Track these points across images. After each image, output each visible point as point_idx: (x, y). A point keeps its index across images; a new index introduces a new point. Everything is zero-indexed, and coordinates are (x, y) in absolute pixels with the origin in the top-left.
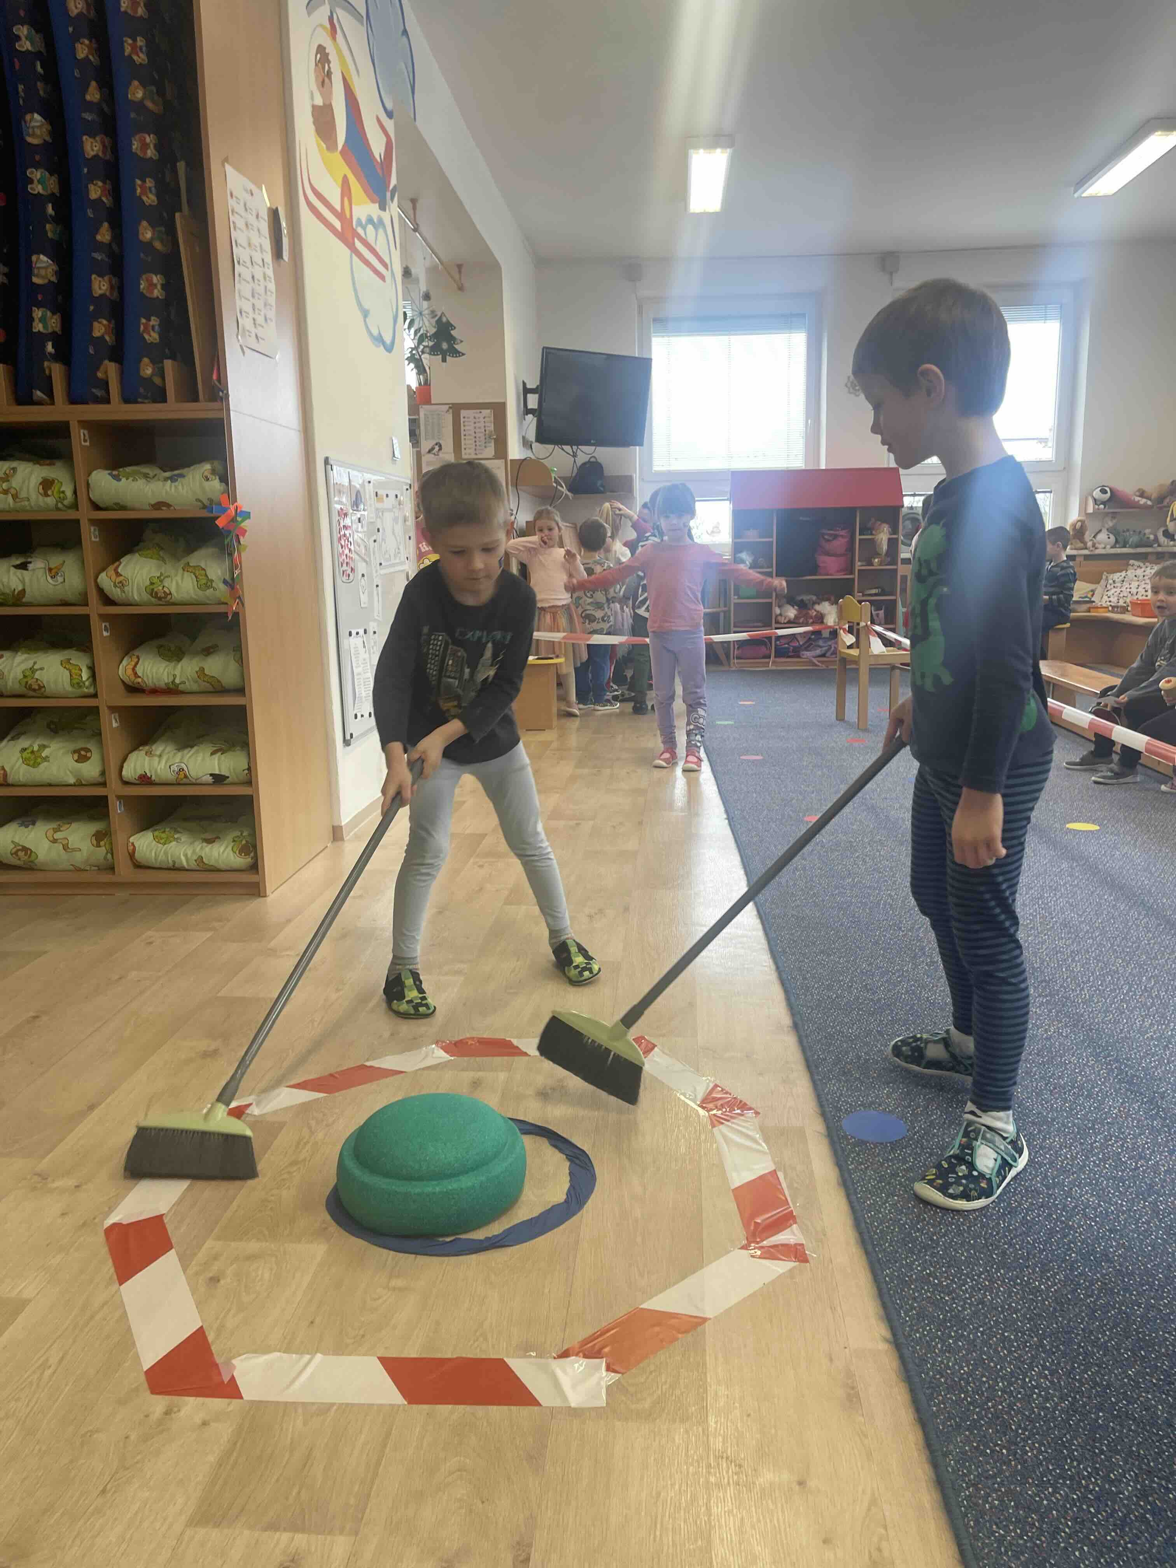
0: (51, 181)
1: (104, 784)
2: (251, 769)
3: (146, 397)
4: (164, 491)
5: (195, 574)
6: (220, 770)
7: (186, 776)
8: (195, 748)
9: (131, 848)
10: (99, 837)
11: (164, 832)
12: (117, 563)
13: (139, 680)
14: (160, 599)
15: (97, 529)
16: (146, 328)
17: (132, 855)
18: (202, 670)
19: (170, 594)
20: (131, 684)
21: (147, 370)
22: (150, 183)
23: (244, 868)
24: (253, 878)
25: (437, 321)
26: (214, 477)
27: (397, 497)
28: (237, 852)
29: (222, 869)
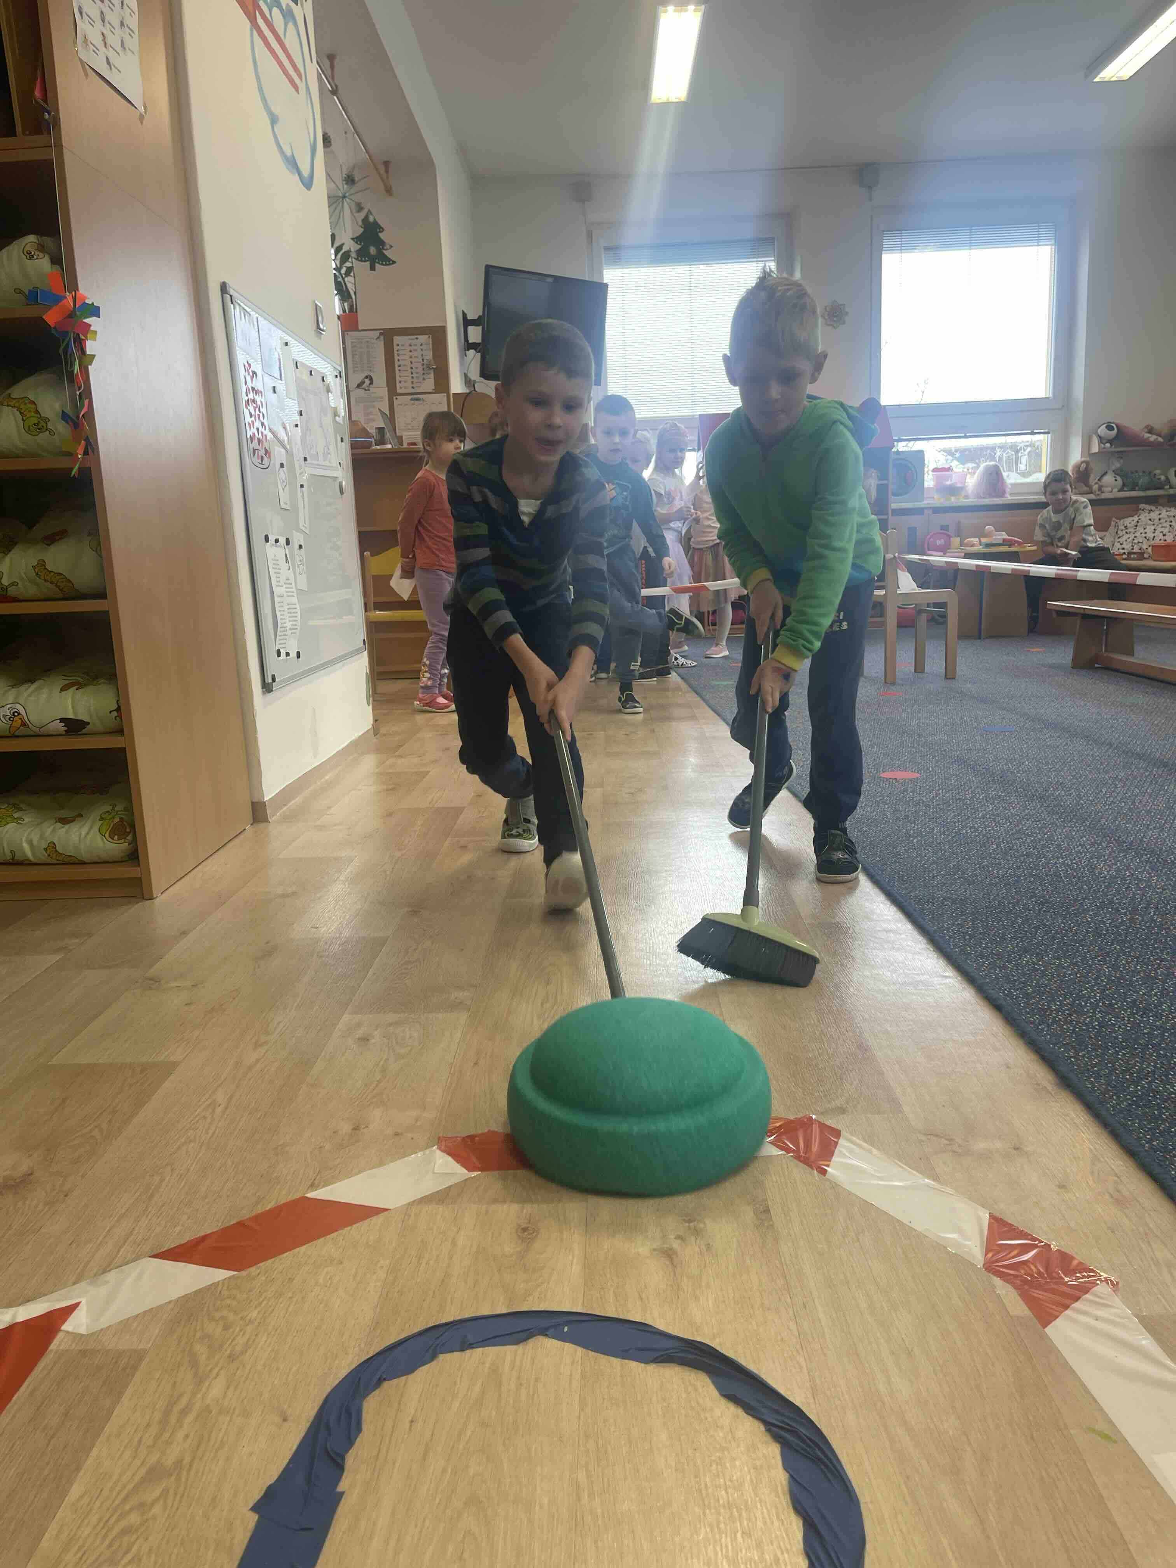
2: (121, 711)
6: (75, 713)
7: (24, 724)
8: (38, 683)
11: (0, 809)
18: (42, 563)
23: (117, 860)
24: (130, 872)
25: (363, 220)
26: (41, 255)
27: (323, 380)
28: (107, 835)
29: (86, 860)
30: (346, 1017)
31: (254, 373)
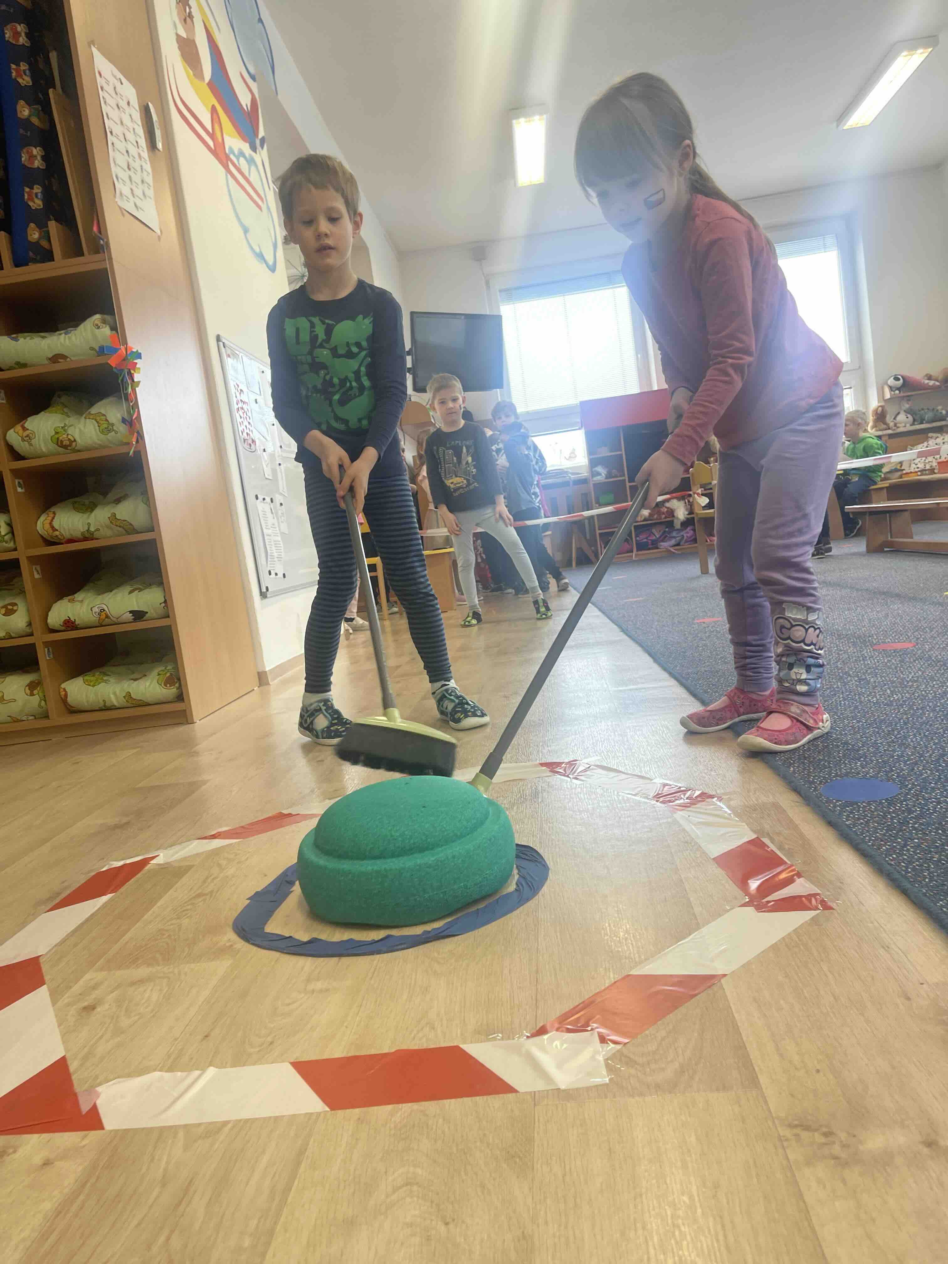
1: (31, 634)
2: (167, 603)
3: (35, 261)
4: (58, 344)
5: (96, 420)
6: (138, 607)
7: (107, 617)
8: (115, 591)
9: (63, 693)
10: (32, 686)
11: (93, 676)
12: (24, 421)
13: (57, 533)
14: (65, 447)
15: (2, 391)
16: (30, 194)
17: (64, 700)
18: (114, 515)
19: (75, 440)
20: (49, 538)
21: (34, 235)
22: (24, 66)
23: (169, 700)
24: (179, 706)
26: (104, 325)
28: (163, 684)
29: (150, 702)
31: (241, 390)
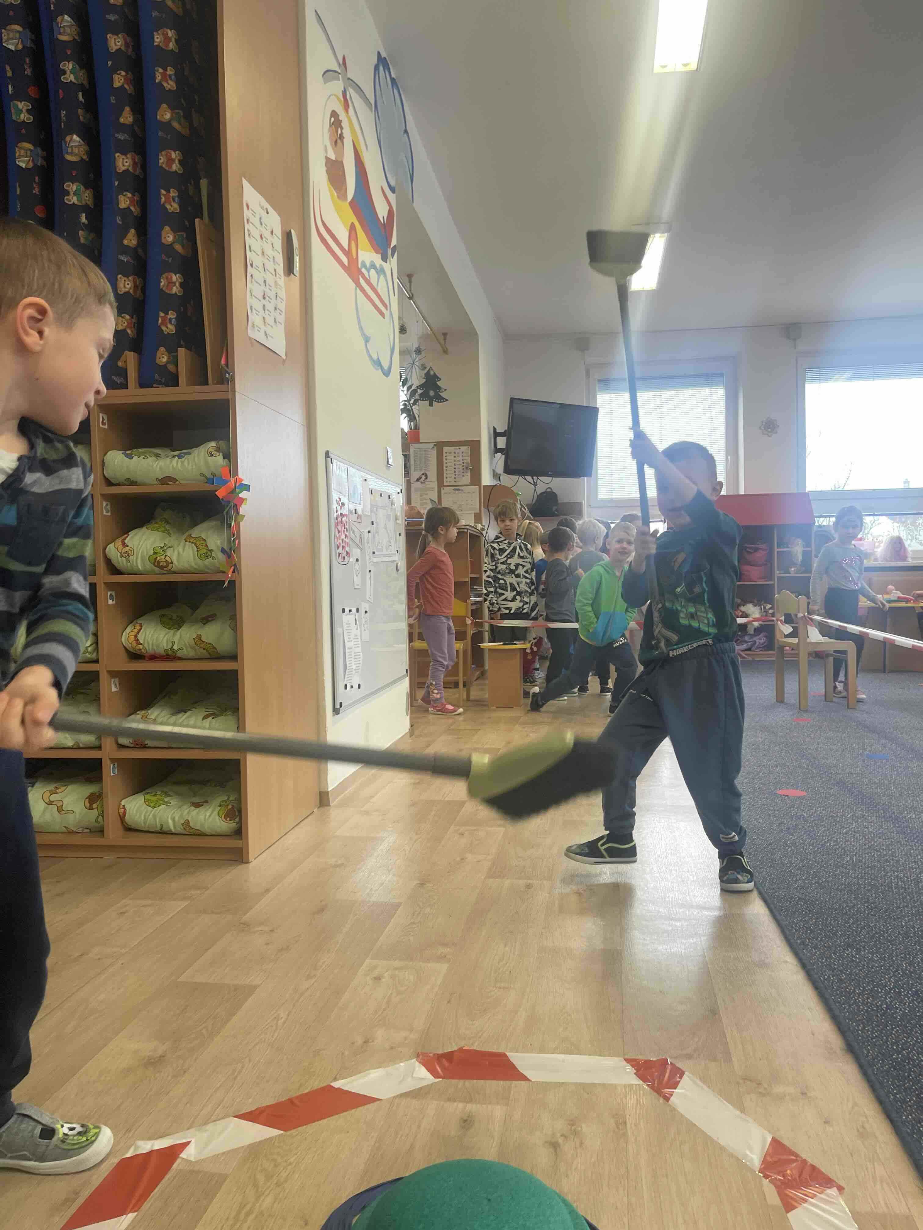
0: (87, 195)
1: (99, 748)
3: (160, 383)
4: (171, 466)
8: (188, 713)
9: (122, 811)
10: (93, 799)
11: (155, 795)
12: (126, 535)
13: (141, 647)
15: (109, 503)
16: (164, 319)
17: (122, 818)
20: (132, 650)
21: (163, 358)
22: (173, 193)
23: (229, 834)
24: (235, 843)
25: (426, 374)
26: (218, 454)
27: (389, 498)
28: (223, 817)
29: (207, 833)
30: (368, 961)
31: (343, 504)
